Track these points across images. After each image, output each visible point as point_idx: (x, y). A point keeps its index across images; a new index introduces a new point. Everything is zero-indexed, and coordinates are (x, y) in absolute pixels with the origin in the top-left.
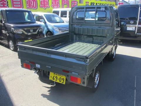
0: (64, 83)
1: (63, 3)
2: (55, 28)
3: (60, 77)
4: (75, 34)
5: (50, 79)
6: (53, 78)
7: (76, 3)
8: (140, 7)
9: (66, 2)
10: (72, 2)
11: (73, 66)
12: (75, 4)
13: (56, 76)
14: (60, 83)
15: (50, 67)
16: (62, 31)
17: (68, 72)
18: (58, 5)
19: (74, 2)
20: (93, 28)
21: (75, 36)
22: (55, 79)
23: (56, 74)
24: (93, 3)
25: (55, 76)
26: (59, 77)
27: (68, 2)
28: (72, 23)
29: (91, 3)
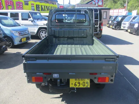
0: (89, 86)
1: (7, 3)
2: (14, 32)
3: (84, 81)
4: (55, 37)
5: (70, 87)
6: (75, 84)
7: (22, 4)
8: (94, 11)
9: (10, 3)
10: (17, 3)
11: (103, 67)
12: (20, 5)
13: (79, 81)
14: (85, 87)
15: (74, 74)
16: (22, 35)
17: (96, 74)
18: (2, 6)
19: (19, 3)
20: (74, 30)
21: (54, 39)
22: (77, 85)
23: (77, 79)
24: (38, 5)
25: (77, 81)
26: (81, 82)
27: (12, 3)
28: (51, 26)
29: (36, 5)
